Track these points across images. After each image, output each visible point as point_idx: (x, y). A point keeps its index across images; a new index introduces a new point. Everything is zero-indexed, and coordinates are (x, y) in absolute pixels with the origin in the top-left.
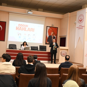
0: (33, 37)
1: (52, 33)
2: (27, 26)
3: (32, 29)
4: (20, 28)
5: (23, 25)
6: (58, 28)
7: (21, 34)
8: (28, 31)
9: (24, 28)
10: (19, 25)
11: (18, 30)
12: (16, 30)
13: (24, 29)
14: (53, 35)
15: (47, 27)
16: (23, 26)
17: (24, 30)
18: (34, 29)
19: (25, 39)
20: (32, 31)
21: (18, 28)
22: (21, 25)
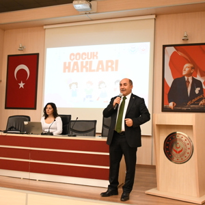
1: (187, 68)
2: (94, 55)
3: (110, 64)
4: (76, 64)
5: (84, 54)
7: (76, 84)
8: (98, 70)
9: (84, 65)
10: (72, 57)
11: (69, 71)
12: (64, 71)
13: (85, 67)
14: (189, 74)
15: (164, 47)
16: (84, 56)
17: (87, 71)
18: (117, 61)
19: (91, 97)
20: (110, 69)
21: (69, 68)
22: (78, 56)
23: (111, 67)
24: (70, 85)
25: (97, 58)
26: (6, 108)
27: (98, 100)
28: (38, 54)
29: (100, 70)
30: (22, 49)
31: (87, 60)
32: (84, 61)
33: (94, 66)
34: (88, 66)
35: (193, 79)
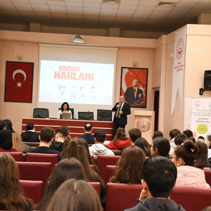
0: (91, 92)
2: (77, 69)
4: (64, 73)
5: (70, 67)
6: (147, 69)
7: (64, 87)
8: (79, 79)
9: (70, 74)
10: (61, 69)
11: (59, 78)
12: (55, 78)
13: (71, 76)
15: (122, 68)
16: (70, 69)
17: (72, 79)
18: (93, 75)
20: (88, 79)
21: (58, 75)
22: (65, 68)
23: (89, 77)
25: (79, 71)
26: (5, 101)
28: (33, 64)
29: (81, 79)
31: (72, 71)
32: (70, 72)
33: (77, 76)
34: (73, 76)
35: (138, 89)
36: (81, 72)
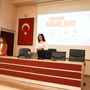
0: (73, 36)
2: (62, 18)
3: (71, 23)
4: (53, 23)
5: (57, 17)
7: (53, 33)
8: (64, 26)
9: (57, 23)
10: (51, 19)
11: (49, 26)
12: (47, 26)
13: (58, 24)
16: (57, 19)
17: (58, 26)
18: (74, 21)
19: (60, 39)
20: (71, 25)
21: (49, 25)
22: (54, 19)
24: (50, 34)
25: (64, 20)
27: (64, 41)
28: (33, 18)
29: (66, 26)
30: (26, 16)
31: (58, 21)
32: (57, 21)
33: (62, 24)
34: (59, 24)
36: (65, 20)
